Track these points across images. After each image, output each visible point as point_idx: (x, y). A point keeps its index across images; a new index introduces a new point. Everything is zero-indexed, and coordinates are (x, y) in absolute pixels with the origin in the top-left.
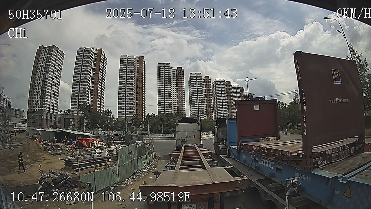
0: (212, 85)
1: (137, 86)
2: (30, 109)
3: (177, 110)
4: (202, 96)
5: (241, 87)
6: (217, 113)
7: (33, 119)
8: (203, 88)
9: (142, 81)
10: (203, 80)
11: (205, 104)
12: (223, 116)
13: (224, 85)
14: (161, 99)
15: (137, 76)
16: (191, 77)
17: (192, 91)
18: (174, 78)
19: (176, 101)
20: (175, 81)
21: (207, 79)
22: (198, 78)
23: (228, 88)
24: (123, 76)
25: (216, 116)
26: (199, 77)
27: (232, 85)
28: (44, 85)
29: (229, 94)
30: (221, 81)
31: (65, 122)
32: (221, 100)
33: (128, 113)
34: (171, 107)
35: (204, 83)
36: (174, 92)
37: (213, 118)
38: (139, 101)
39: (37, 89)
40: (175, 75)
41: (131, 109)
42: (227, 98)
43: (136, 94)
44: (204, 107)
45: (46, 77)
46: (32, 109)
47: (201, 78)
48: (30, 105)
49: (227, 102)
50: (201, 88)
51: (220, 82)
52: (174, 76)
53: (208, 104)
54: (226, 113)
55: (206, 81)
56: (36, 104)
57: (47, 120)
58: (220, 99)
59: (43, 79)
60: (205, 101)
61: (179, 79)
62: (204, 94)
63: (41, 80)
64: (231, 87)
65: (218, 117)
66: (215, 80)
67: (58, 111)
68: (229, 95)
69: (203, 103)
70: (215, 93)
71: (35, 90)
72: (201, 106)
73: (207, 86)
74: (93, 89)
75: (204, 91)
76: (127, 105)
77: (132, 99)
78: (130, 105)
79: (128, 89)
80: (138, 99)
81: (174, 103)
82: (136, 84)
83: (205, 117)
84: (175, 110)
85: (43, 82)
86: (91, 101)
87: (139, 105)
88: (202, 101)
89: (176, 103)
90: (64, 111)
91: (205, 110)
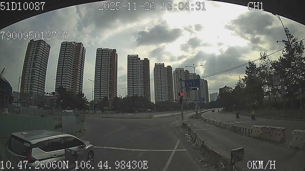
4: (165, 82)
5: (197, 75)
8: (166, 76)
15: (110, 65)
17: (156, 78)
20: (142, 69)
21: (169, 68)
22: (161, 67)
24: (99, 65)
25: (176, 99)
27: (190, 73)
31: (50, 102)
33: (103, 96)
34: (138, 91)
35: (166, 71)
37: (174, 100)
38: (112, 86)
43: (109, 80)
45: (35, 65)
46: (23, 91)
47: (164, 67)
50: (164, 76)
51: (180, 71)
53: (170, 89)
55: (169, 70)
56: (27, 87)
59: (33, 67)
60: (167, 86)
61: (145, 68)
62: (167, 81)
64: (189, 75)
66: (176, 69)
67: (45, 93)
70: (176, 80)
71: (26, 76)
72: (164, 91)
73: (169, 74)
74: (73, 76)
75: (167, 78)
76: (101, 89)
77: (106, 84)
78: (104, 89)
79: (102, 76)
80: (111, 84)
81: (141, 87)
82: (109, 72)
83: (167, 100)
84: (142, 93)
85: (32, 69)
86: (72, 86)
87: (112, 89)
88: (164, 86)
89: (143, 88)
90: (50, 94)
91: (167, 93)
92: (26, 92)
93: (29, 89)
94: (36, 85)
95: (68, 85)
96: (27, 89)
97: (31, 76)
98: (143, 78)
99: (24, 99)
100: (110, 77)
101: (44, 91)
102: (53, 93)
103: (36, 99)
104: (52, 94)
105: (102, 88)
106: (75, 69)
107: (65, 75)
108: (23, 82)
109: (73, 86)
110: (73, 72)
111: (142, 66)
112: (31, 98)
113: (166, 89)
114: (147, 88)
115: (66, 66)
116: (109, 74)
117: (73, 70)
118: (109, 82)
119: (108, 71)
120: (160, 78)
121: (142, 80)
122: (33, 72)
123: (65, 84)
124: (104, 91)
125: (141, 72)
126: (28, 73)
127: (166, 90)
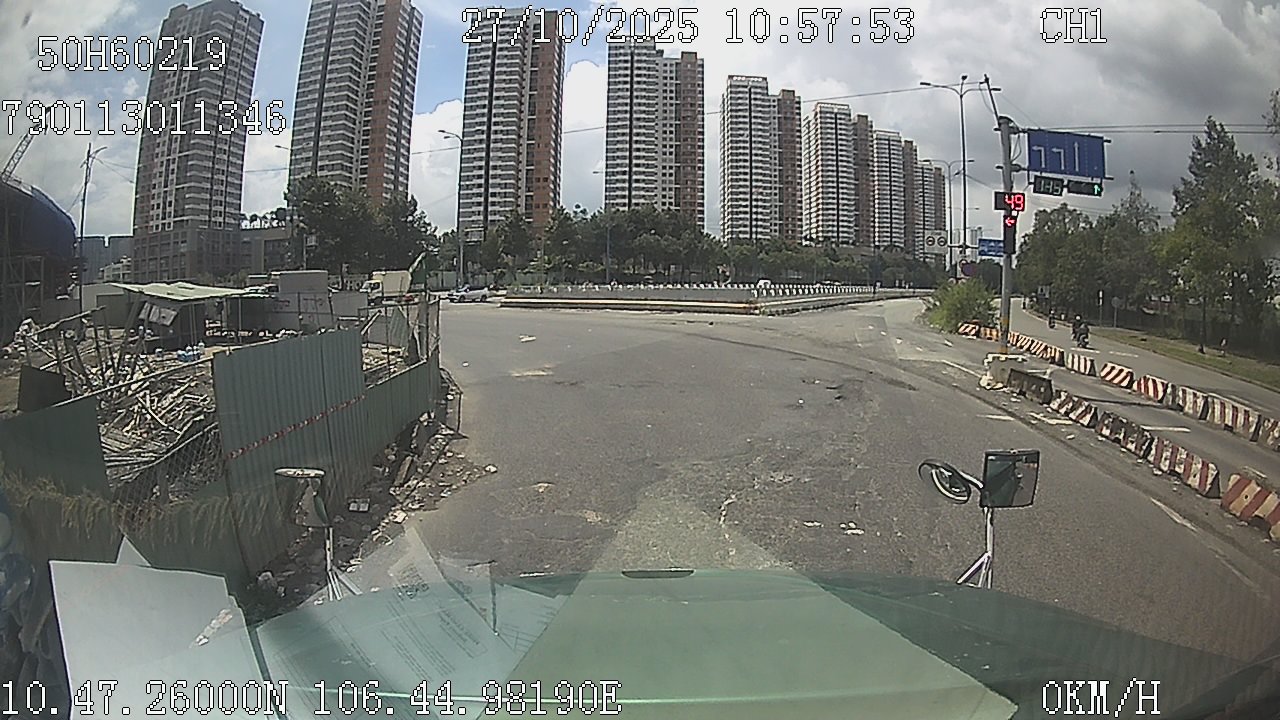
0: (803, 123)
1: (531, 113)
2: (141, 228)
3: (673, 200)
4: (768, 156)
5: (906, 141)
6: (817, 221)
7: (150, 260)
8: (772, 132)
9: (551, 94)
10: (774, 101)
11: (776, 188)
12: (835, 235)
15: (531, 79)
16: (731, 89)
17: (730, 139)
18: (668, 88)
19: (671, 168)
20: (671, 98)
21: (789, 103)
22: (756, 93)
23: (861, 140)
24: (480, 78)
25: (811, 234)
26: (759, 90)
27: (874, 132)
28: (190, 134)
29: (862, 160)
30: (836, 111)
31: (265, 254)
33: (497, 208)
34: (653, 190)
35: (774, 112)
36: (668, 136)
37: (800, 238)
38: (539, 167)
39: (166, 154)
40: (671, 78)
41: (505, 193)
42: (855, 174)
43: (524, 142)
44: (773, 197)
45: (194, 108)
46: (147, 227)
47: (768, 95)
49: (853, 187)
50: (764, 131)
51: (833, 116)
52: (669, 81)
53: (787, 189)
54: (849, 227)
55: (785, 108)
56: (161, 206)
57: (201, 255)
60: (775, 176)
61: (685, 92)
62: (775, 153)
64: (872, 136)
65: (818, 237)
66: (816, 106)
68: (864, 163)
69: (770, 182)
70: (812, 153)
71: (156, 160)
72: (761, 193)
73: (785, 125)
74: (368, 130)
75: (775, 141)
76: (491, 181)
77: (510, 159)
78: (502, 179)
79: (496, 124)
80: (535, 159)
81: (664, 175)
82: (525, 108)
83: (773, 233)
84: (667, 200)
86: (362, 174)
87: (538, 180)
88: (764, 175)
89: (673, 178)
90: (265, 217)
91: (776, 206)
92: (160, 226)
93: (170, 213)
95: (346, 170)
96: (164, 214)
97: (180, 157)
98: (673, 136)
100: (529, 127)
101: (237, 212)
103: (205, 249)
104: (274, 216)
105: (494, 177)
106: (376, 103)
107: (329, 133)
108: (143, 187)
109: (365, 176)
110: (367, 114)
111: (671, 85)
112: (182, 250)
113: (771, 188)
114: (690, 177)
115: (333, 94)
116: (526, 116)
117: (369, 105)
118: (527, 148)
119: (522, 104)
120: (748, 139)
121: (668, 143)
122: (186, 137)
123: (330, 168)
124: (504, 191)
125: (668, 108)
126: (164, 145)
127: (769, 191)
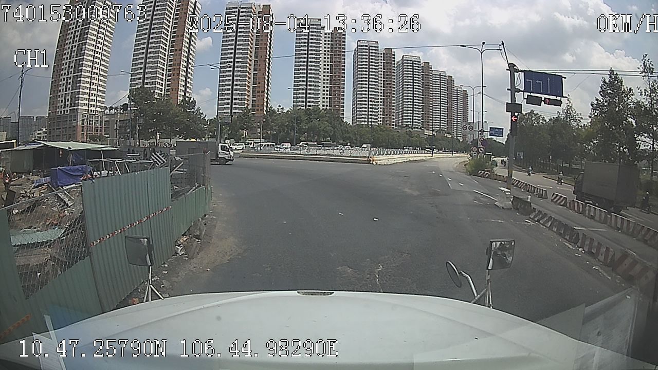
1: (256, 57)
2: (53, 112)
3: (328, 104)
4: (378, 82)
5: (449, 76)
6: (402, 117)
8: (380, 70)
10: (381, 54)
11: (381, 99)
12: (411, 123)
13: (418, 67)
14: (301, 83)
15: (256, 40)
16: (359, 47)
17: (358, 73)
18: (327, 46)
19: (327, 87)
20: (328, 51)
21: (389, 54)
22: (372, 50)
23: (426, 75)
24: (230, 38)
25: (399, 123)
26: (373, 48)
27: (432, 71)
28: (79, 64)
29: (426, 85)
30: (413, 60)
32: (411, 93)
33: (237, 106)
34: (318, 99)
35: (381, 60)
36: (326, 70)
37: (393, 125)
38: (259, 85)
40: (329, 41)
42: (422, 93)
43: (252, 72)
44: (380, 103)
45: (81, 51)
46: (56, 112)
47: (378, 50)
48: (53, 104)
49: (421, 99)
50: (376, 69)
51: (412, 62)
52: (327, 42)
53: (387, 99)
54: (418, 120)
55: (387, 57)
56: (63, 101)
57: (83, 127)
58: (409, 92)
59: (77, 55)
60: (381, 93)
61: (336, 48)
62: (381, 80)
63: (73, 58)
64: (431, 73)
65: (402, 125)
66: (403, 57)
67: (106, 108)
68: (426, 87)
69: (378, 96)
70: (400, 81)
73: (387, 66)
74: (171, 64)
75: (381, 75)
76: (234, 92)
77: (245, 81)
79: (238, 62)
80: (257, 81)
81: (324, 91)
83: (379, 122)
84: (325, 104)
85: (76, 60)
86: (168, 87)
87: (258, 92)
88: (375, 92)
89: (328, 93)
90: (117, 108)
91: (381, 108)
92: (63, 112)
93: (68, 105)
94: (84, 93)
95: (159, 85)
96: (65, 105)
97: (73, 76)
98: (329, 71)
99: (57, 129)
100: (254, 65)
101: (103, 105)
102: (125, 107)
103: (85, 124)
104: (122, 108)
105: (236, 90)
106: (176, 50)
107: (151, 65)
108: (54, 91)
110: (171, 56)
111: (329, 44)
112: (74, 124)
114: (337, 92)
115: (154, 45)
116: (253, 59)
117: (172, 51)
118: (254, 75)
120: (367, 73)
121: (326, 74)
122: (77, 66)
123: (151, 83)
124: (241, 97)
125: (326, 56)
126: (65, 70)
127: (378, 100)
